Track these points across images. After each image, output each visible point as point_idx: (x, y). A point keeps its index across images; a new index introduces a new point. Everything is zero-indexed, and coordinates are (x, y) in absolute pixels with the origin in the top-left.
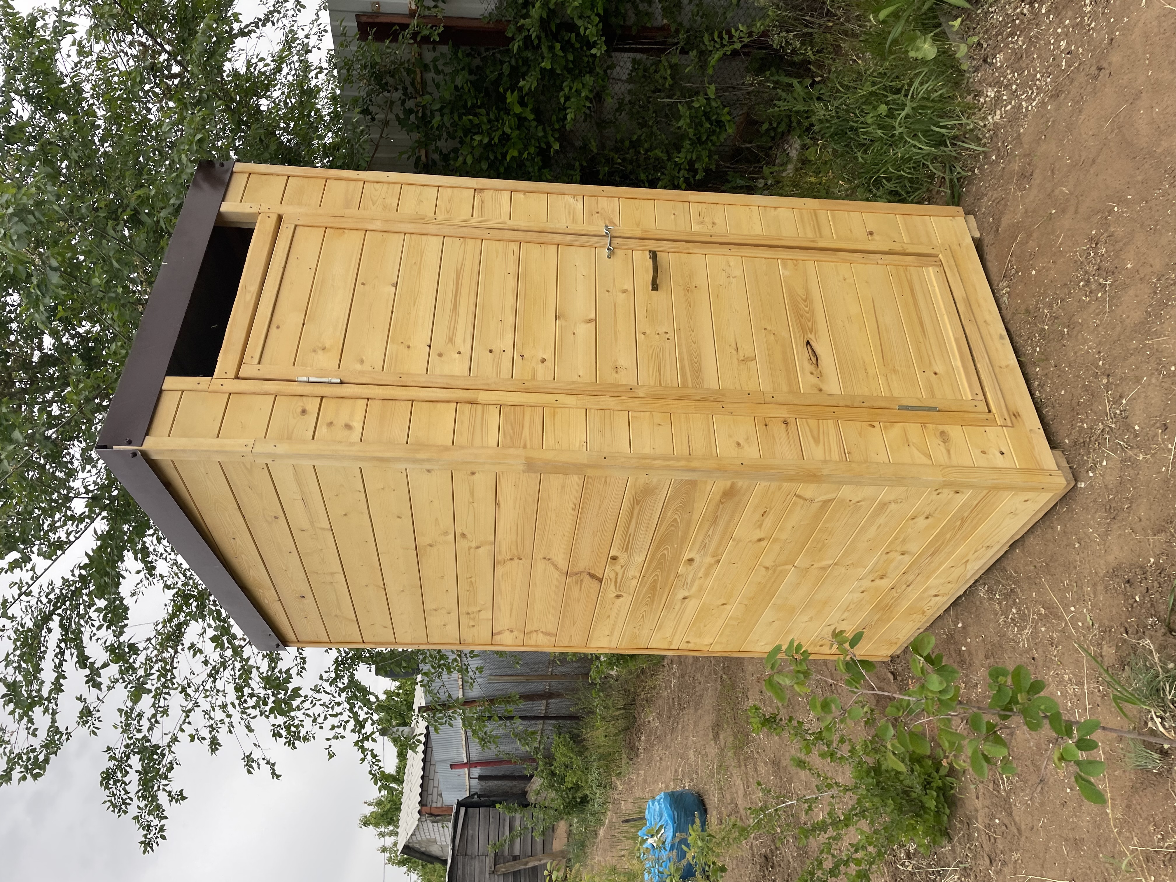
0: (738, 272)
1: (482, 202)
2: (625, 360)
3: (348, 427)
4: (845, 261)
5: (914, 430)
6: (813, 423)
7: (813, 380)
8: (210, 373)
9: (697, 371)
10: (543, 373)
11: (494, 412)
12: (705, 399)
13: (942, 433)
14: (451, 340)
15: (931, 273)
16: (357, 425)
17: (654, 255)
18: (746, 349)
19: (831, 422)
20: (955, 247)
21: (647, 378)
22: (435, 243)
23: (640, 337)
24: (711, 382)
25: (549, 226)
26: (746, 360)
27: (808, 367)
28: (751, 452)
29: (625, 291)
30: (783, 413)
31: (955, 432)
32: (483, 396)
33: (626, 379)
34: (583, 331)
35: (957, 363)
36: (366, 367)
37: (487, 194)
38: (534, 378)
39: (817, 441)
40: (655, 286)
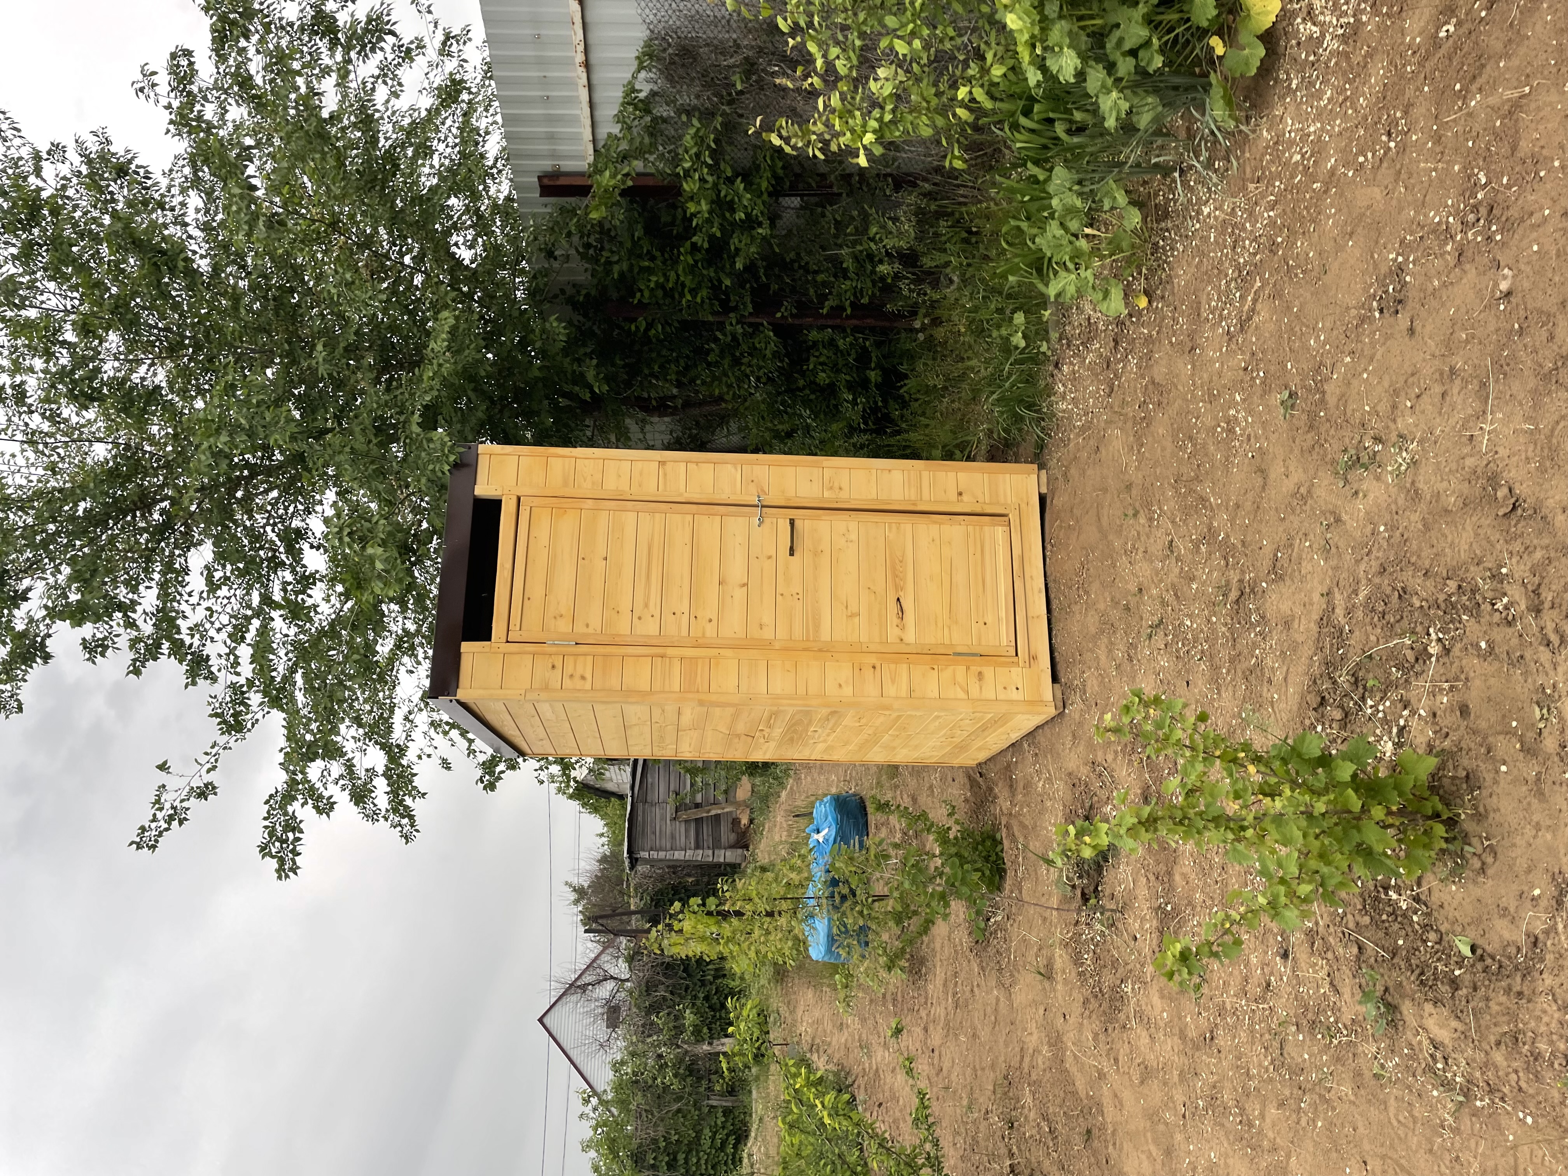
0: (854, 537)
1: (665, 475)
2: (767, 619)
3: (583, 678)
4: (935, 522)
5: (961, 670)
6: (893, 666)
7: (897, 631)
8: (489, 639)
9: (817, 627)
10: (710, 631)
11: (677, 664)
12: (820, 650)
13: (980, 673)
14: (646, 605)
15: (1000, 532)
16: (588, 676)
17: (792, 522)
18: (853, 608)
19: (905, 666)
20: (1023, 506)
21: (782, 634)
22: (632, 516)
23: (779, 597)
24: (825, 636)
25: (717, 498)
26: (852, 616)
27: (896, 621)
28: (848, 691)
29: (770, 557)
30: (872, 660)
31: (988, 672)
32: (670, 651)
33: (768, 634)
34: (739, 594)
35: (1003, 614)
36: (590, 630)
37: (669, 466)
38: (704, 636)
39: (893, 681)
40: (792, 552)
